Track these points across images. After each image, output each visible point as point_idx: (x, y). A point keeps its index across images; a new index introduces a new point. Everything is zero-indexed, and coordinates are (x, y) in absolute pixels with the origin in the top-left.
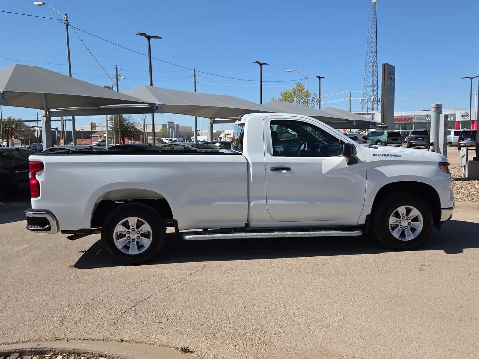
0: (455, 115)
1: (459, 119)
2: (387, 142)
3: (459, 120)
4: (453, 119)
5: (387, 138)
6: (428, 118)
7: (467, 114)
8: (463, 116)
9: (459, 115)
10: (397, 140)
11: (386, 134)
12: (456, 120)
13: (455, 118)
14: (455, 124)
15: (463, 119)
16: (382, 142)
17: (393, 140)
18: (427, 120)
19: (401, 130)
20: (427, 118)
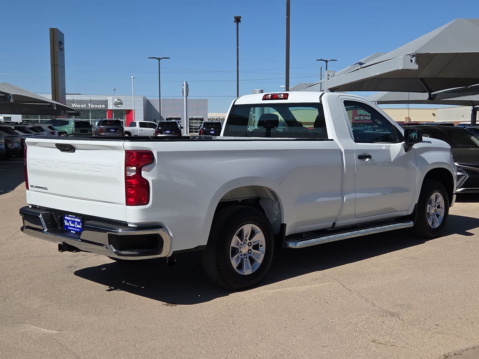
0: (106, 102)
1: (111, 107)
2: (74, 134)
3: (111, 109)
4: (104, 107)
5: (74, 129)
6: (74, 104)
7: (120, 101)
8: (116, 104)
9: (111, 102)
10: (86, 131)
11: (72, 124)
12: (108, 109)
13: (106, 106)
14: (107, 113)
15: (116, 107)
16: (68, 134)
17: (82, 131)
18: (73, 107)
19: (90, 120)
20: (72, 104)
